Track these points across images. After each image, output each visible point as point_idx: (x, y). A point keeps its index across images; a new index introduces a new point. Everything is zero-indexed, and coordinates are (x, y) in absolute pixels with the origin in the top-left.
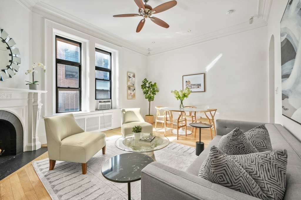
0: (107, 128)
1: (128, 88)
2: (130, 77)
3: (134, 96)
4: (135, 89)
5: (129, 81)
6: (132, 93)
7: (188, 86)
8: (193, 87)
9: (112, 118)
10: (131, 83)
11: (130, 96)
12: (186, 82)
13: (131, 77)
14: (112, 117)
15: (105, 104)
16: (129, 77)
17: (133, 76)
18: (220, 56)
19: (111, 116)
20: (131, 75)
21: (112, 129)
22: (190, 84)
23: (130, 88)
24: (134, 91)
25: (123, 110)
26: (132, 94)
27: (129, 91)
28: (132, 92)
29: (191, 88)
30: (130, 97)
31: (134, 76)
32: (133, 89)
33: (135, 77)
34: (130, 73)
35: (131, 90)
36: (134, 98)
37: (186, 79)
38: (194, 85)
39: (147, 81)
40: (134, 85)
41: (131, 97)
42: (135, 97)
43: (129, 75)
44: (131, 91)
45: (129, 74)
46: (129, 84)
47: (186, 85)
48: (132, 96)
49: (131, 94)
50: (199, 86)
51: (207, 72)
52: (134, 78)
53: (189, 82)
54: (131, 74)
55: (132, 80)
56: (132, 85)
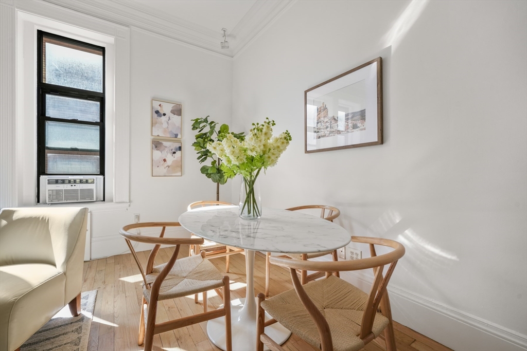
1: (153, 146)
2: (162, 112)
3: (177, 167)
4: (180, 148)
5: (157, 125)
6: (171, 159)
7: (319, 125)
8: (335, 126)
10: (165, 131)
11: (162, 168)
15: (74, 188)
16: (157, 112)
17: (173, 112)
20: (167, 108)
22: (326, 120)
23: (161, 144)
24: (178, 152)
26: (169, 163)
27: (158, 154)
28: (170, 155)
30: (162, 170)
31: (177, 112)
32: (173, 148)
33: (180, 115)
34: (159, 103)
35: (166, 149)
36: (176, 172)
40: (176, 136)
41: (165, 171)
42: (182, 171)
43: (159, 109)
44: (164, 152)
45: (156, 104)
46: (159, 132)
48: (169, 166)
49: (165, 160)
50: (357, 119)
52: (176, 119)
53: (324, 109)
54: (162, 104)
55: (168, 123)
56: (168, 135)
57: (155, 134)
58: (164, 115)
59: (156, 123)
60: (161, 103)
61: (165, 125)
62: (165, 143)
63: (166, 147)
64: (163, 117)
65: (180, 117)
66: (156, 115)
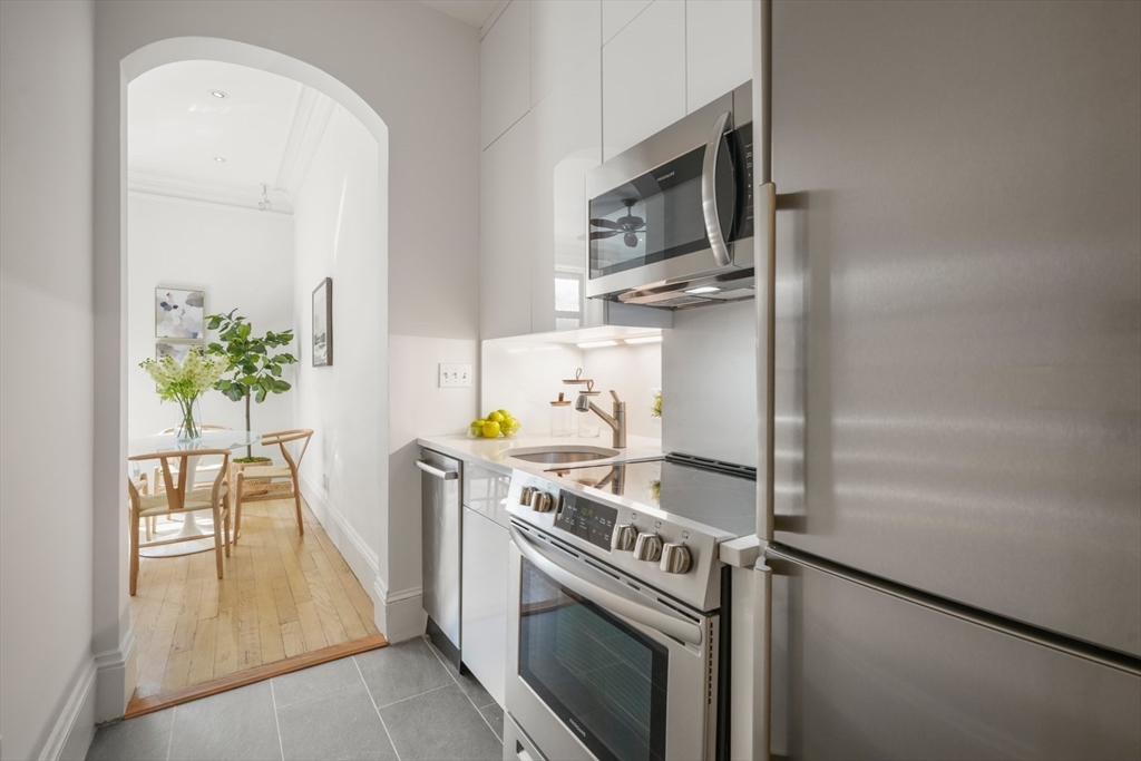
2: (171, 304)
5: (165, 322)
10: (177, 330)
16: (164, 304)
17: (190, 302)
20: (179, 299)
23: (170, 347)
31: (196, 301)
33: (201, 306)
34: (168, 291)
40: (195, 335)
43: (167, 299)
45: (162, 293)
46: (164, 332)
52: (192, 309)
55: (181, 319)
56: (183, 336)
57: (162, 333)
58: (175, 307)
59: (162, 320)
60: (171, 292)
61: (177, 322)
62: (176, 347)
63: (178, 352)
64: (173, 311)
65: (201, 309)
66: (162, 308)
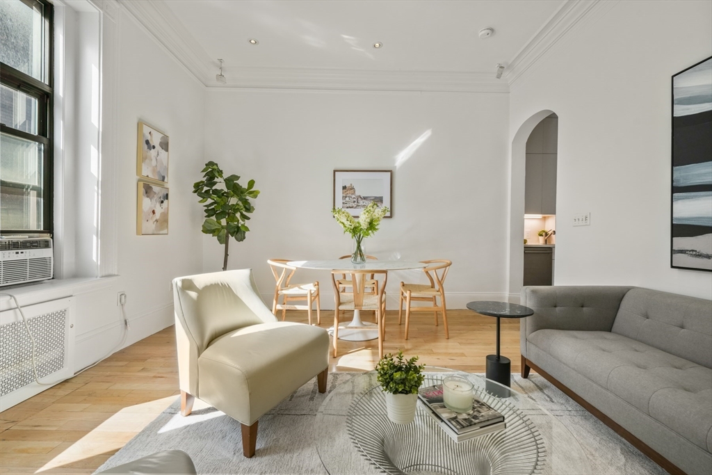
0: (41, 381)
1: (142, 190)
2: (152, 144)
3: (163, 222)
4: (167, 197)
5: (147, 161)
6: (159, 210)
7: (347, 199)
8: (361, 202)
9: (69, 323)
10: (154, 171)
11: (151, 222)
12: (344, 188)
13: (154, 147)
14: (71, 319)
15: (20, 257)
16: (147, 142)
17: (161, 145)
18: (427, 134)
19: (62, 314)
20: (156, 140)
21: (66, 381)
22: (353, 196)
23: (151, 188)
24: (166, 201)
25: (183, 281)
26: (157, 216)
27: (147, 203)
28: (158, 205)
29: (357, 206)
30: (150, 226)
31: (165, 145)
32: (161, 195)
33: (167, 150)
34: (150, 130)
35: (156, 197)
36: (162, 229)
37: (342, 179)
38: (365, 198)
39: (220, 172)
40: (164, 178)
41: (153, 226)
42: (167, 227)
43: (149, 137)
44: (154, 200)
45: (146, 130)
46: (147, 171)
47: (344, 197)
48: (157, 221)
49: (154, 212)
50: (378, 200)
51: (397, 168)
52: (163, 152)
53: (352, 188)
54: (154, 132)
55: (156, 159)
56: (157, 177)
57: (145, 173)
59: (146, 158)
60: (152, 131)
61: (154, 163)
62: (154, 188)
63: (155, 193)
64: (152, 150)
65: (167, 153)
66: (146, 146)
